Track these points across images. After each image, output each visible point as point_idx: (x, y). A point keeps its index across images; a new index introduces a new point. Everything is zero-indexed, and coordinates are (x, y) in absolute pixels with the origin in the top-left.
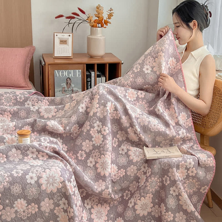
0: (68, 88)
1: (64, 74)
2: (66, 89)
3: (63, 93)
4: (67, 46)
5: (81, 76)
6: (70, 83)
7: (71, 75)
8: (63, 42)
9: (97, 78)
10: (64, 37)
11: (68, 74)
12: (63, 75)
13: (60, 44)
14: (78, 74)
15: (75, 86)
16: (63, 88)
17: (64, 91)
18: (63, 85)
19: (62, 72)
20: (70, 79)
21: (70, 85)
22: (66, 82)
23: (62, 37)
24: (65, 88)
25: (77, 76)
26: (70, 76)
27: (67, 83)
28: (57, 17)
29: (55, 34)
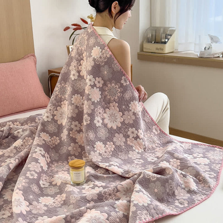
28: (65, 30)
29: (70, 47)
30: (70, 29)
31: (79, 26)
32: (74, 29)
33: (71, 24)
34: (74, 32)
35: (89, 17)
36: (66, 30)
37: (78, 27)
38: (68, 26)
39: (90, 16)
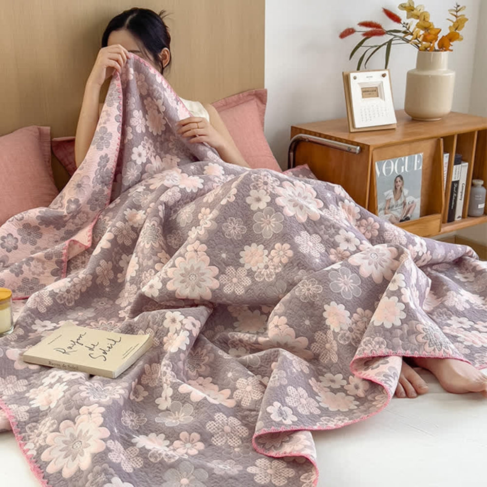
0: (397, 200)
1: (390, 170)
2: (393, 202)
3: (385, 214)
4: (382, 101)
5: (421, 168)
6: (401, 188)
7: (404, 168)
8: (370, 92)
9: (455, 166)
10: (372, 80)
11: (399, 168)
12: (388, 171)
13: (363, 97)
14: (417, 163)
15: (409, 193)
16: (387, 201)
17: (389, 208)
18: (388, 195)
19: (389, 165)
20: (402, 178)
21: (401, 191)
22: (394, 187)
23: (367, 80)
24: (391, 201)
25: (415, 169)
26: (403, 171)
27: (396, 188)
28: (343, 35)
29: (352, 75)
30: (355, 33)
31: (378, 26)
32: (364, 35)
33: (358, 23)
34: (364, 40)
35: (402, 7)
36: (346, 36)
37: (375, 29)
38: (350, 27)
39: (407, 5)
